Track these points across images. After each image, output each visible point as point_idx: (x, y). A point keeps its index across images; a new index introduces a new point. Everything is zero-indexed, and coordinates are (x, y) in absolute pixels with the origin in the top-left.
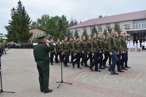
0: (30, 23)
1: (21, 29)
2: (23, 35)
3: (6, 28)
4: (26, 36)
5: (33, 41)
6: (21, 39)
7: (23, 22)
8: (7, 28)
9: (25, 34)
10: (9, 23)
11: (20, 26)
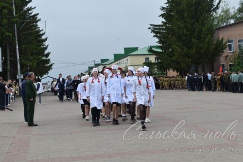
0: (217, 7)
1: (188, 30)
2: (194, 48)
3: (153, 31)
4: (203, 50)
5: (231, 66)
6: (187, 60)
7: (193, 8)
8: (156, 30)
9: (201, 45)
10: (163, 15)
11: (185, 22)
